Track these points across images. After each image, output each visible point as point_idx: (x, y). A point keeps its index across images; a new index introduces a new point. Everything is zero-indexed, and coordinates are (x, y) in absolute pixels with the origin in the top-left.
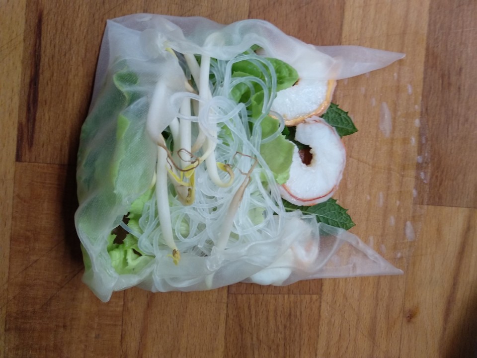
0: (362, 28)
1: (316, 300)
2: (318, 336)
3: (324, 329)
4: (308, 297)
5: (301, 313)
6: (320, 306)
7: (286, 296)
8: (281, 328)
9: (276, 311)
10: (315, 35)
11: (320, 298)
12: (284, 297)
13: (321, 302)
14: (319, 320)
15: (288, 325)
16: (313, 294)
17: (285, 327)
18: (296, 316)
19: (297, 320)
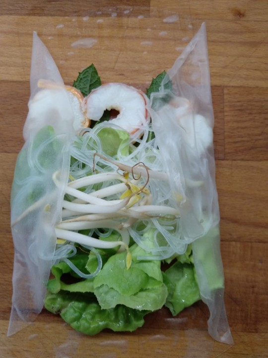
0: (15, 66)
1: (228, 90)
2: (257, 87)
3: (251, 83)
4: (226, 97)
5: (238, 102)
6: (233, 86)
7: (226, 114)
8: (251, 117)
9: (238, 122)
10: (21, 101)
11: (226, 87)
12: (226, 116)
13: (230, 86)
14: (244, 87)
15: (248, 111)
16: (223, 92)
17: (250, 114)
18: (242, 106)
19: (245, 105)
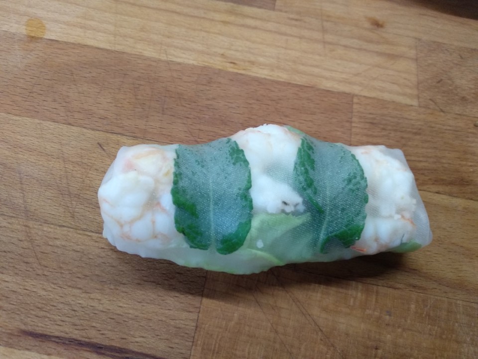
1: (359, 99)
2: (394, 102)
3: (387, 96)
4: (355, 106)
5: (370, 114)
6: (365, 97)
7: (353, 125)
8: (384, 133)
9: (367, 136)
11: (357, 96)
12: (354, 127)
13: (361, 96)
14: (378, 100)
15: (382, 126)
16: (352, 101)
17: (384, 129)
18: (374, 119)
19: (377, 118)
